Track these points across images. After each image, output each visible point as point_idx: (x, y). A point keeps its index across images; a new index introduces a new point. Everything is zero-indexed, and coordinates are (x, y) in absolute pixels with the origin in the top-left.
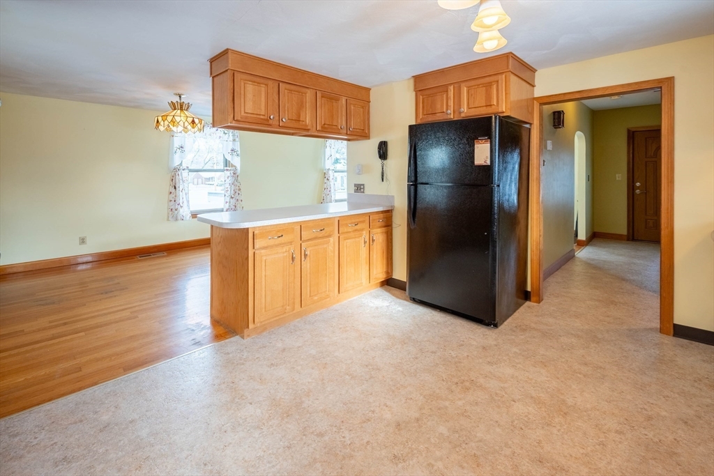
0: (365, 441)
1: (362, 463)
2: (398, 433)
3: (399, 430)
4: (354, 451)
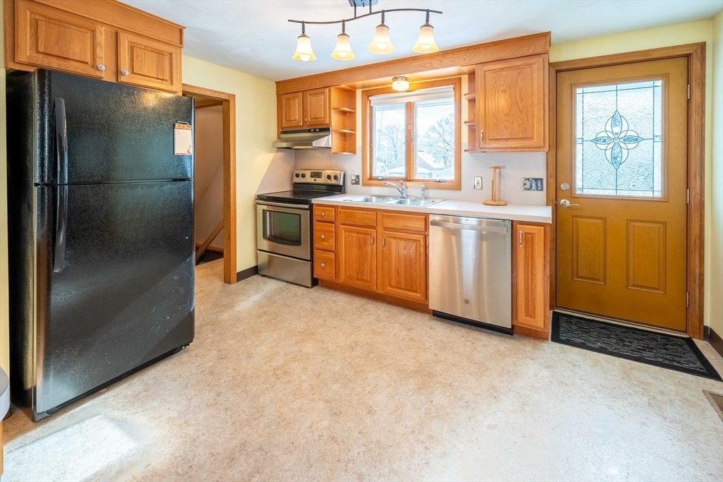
0: (359, 435)
1: (382, 432)
2: (344, 414)
3: (341, 413)
4: (372, 442)
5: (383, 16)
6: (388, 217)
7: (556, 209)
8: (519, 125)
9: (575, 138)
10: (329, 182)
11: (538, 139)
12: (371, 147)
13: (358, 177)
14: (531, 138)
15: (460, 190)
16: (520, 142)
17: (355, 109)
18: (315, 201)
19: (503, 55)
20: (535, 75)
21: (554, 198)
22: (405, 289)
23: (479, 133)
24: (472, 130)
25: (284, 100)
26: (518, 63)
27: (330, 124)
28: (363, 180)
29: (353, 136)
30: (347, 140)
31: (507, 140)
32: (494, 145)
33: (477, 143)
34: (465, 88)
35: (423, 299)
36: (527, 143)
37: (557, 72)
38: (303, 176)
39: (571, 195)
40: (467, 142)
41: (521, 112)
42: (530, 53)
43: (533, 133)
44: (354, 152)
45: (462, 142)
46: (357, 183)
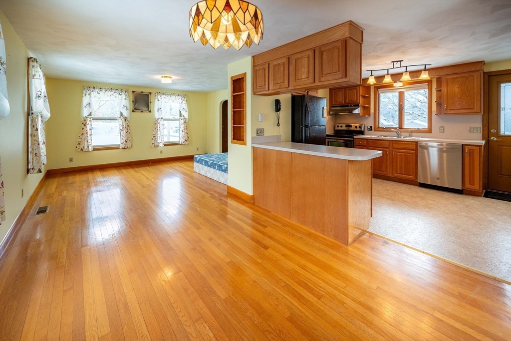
5: (406, 68)
6: (395, 143)
7: (488, 142)
8: (466, 103)
9: (500, 108)
10: (356, 129)
11: (476, 109)
12: (378, 113)
13: (371, 127)
14: (473, 109)
15: (431, 133)
16: (468, 110)
17: (370, 95)
18: (355, 137)
19: (457, 71)
20: (475, 80)
21: (487, 137)
22: (404, 174)
23: (444, 106)
24: (439, 105)
25: (334, 92)
26: (466, 75)
27: (359, 103)
28: (374, 129)
29: (369, 108)
30: (366, 110)
31: (459, 109)
32: (452, 112)
33: (442, 111)
34: (434, 86)
35: (414, 178)
36: (471, 111)
37: (489, 76)
38: (341, 127)
39: (497, 134)
40: (435, 110)
41: (467, 97)
42: (473, 70)
43: (474, 106)
44: (369, 115)
45: (433, 110)
46: (371, 130)
